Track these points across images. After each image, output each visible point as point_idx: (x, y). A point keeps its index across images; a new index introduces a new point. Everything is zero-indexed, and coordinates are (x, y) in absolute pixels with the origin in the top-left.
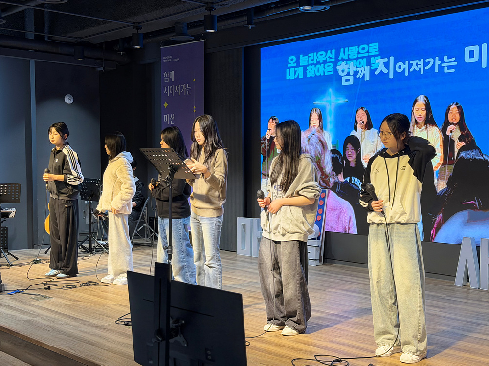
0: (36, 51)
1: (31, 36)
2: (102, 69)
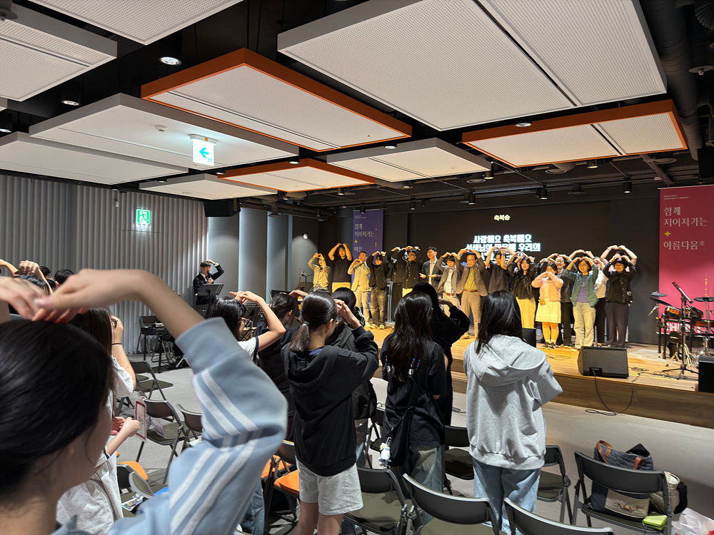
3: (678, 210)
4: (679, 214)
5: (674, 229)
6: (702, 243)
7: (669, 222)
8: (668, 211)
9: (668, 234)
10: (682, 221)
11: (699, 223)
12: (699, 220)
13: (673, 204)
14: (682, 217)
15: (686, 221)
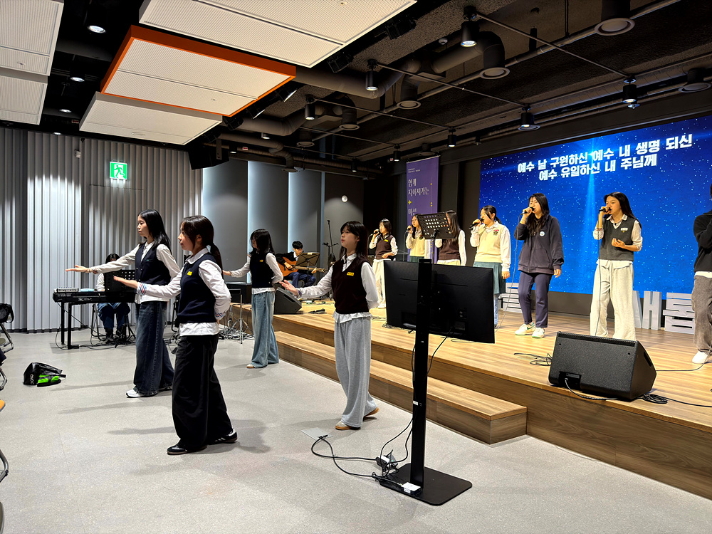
0: (326, 166)
1: (323, 155)
2: (367, 178)
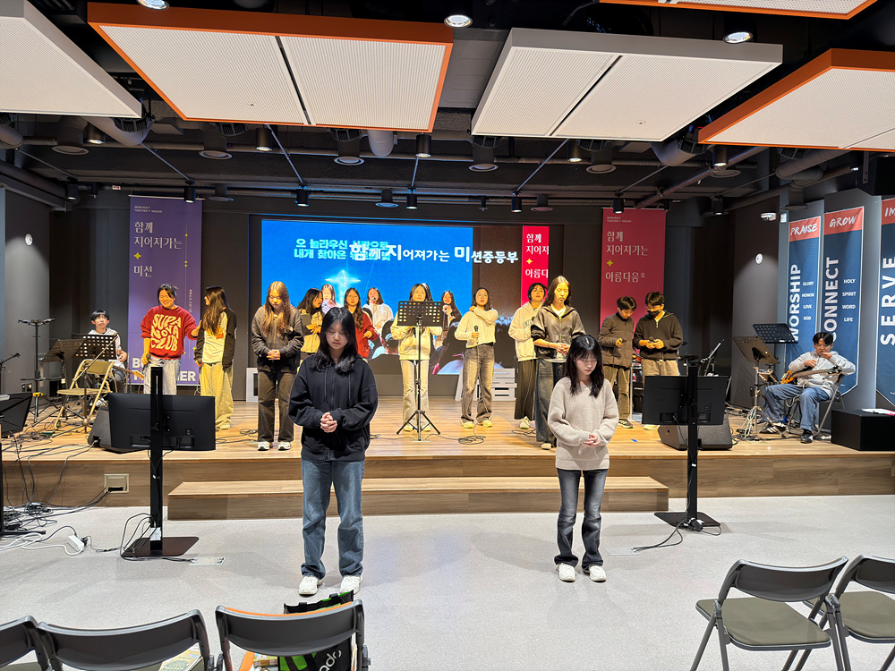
3: (620, 235)
4: (621, 240)
5: (616, 257)
6: (643, 275)
7: (611, 248)
8: (610, 235)
9: (610, 263)
10: (624, 249)
11: (640, 253)
12: (640, 248)
13: (616, 228)
14: (624, 244)
15: (628, 249)
